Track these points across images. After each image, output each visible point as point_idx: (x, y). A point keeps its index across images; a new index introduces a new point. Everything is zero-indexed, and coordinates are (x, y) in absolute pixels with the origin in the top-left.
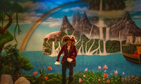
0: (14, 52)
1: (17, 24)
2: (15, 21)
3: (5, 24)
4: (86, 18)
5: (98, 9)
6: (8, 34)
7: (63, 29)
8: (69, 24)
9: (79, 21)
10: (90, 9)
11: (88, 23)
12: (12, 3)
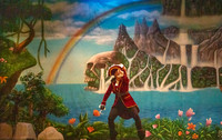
0: (37, 85)
1: (43, 39)
2: (40, 34)
3: (23, 39)
4: (158, 29)
5: (179, 14)
6: (28, 55)
7: (118, 48)
8: (129, 39)
9: (145, 34)
10: (164, 14)
11: (161, 37)
12: (34, 4)
